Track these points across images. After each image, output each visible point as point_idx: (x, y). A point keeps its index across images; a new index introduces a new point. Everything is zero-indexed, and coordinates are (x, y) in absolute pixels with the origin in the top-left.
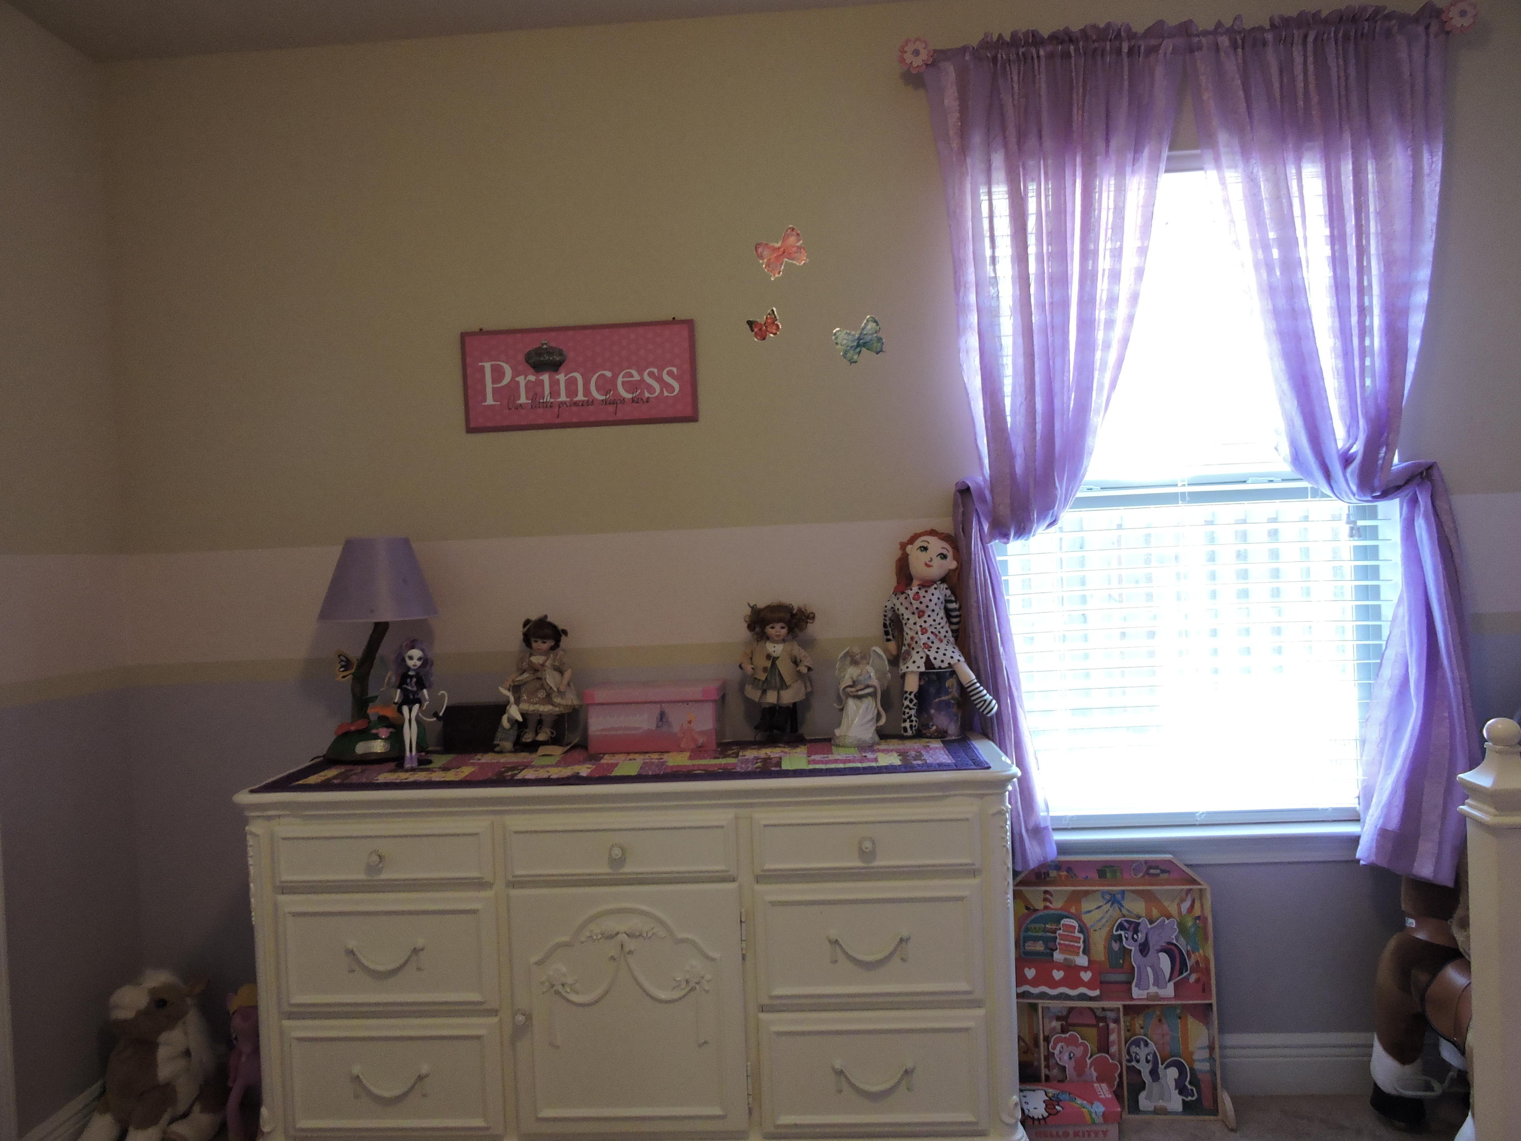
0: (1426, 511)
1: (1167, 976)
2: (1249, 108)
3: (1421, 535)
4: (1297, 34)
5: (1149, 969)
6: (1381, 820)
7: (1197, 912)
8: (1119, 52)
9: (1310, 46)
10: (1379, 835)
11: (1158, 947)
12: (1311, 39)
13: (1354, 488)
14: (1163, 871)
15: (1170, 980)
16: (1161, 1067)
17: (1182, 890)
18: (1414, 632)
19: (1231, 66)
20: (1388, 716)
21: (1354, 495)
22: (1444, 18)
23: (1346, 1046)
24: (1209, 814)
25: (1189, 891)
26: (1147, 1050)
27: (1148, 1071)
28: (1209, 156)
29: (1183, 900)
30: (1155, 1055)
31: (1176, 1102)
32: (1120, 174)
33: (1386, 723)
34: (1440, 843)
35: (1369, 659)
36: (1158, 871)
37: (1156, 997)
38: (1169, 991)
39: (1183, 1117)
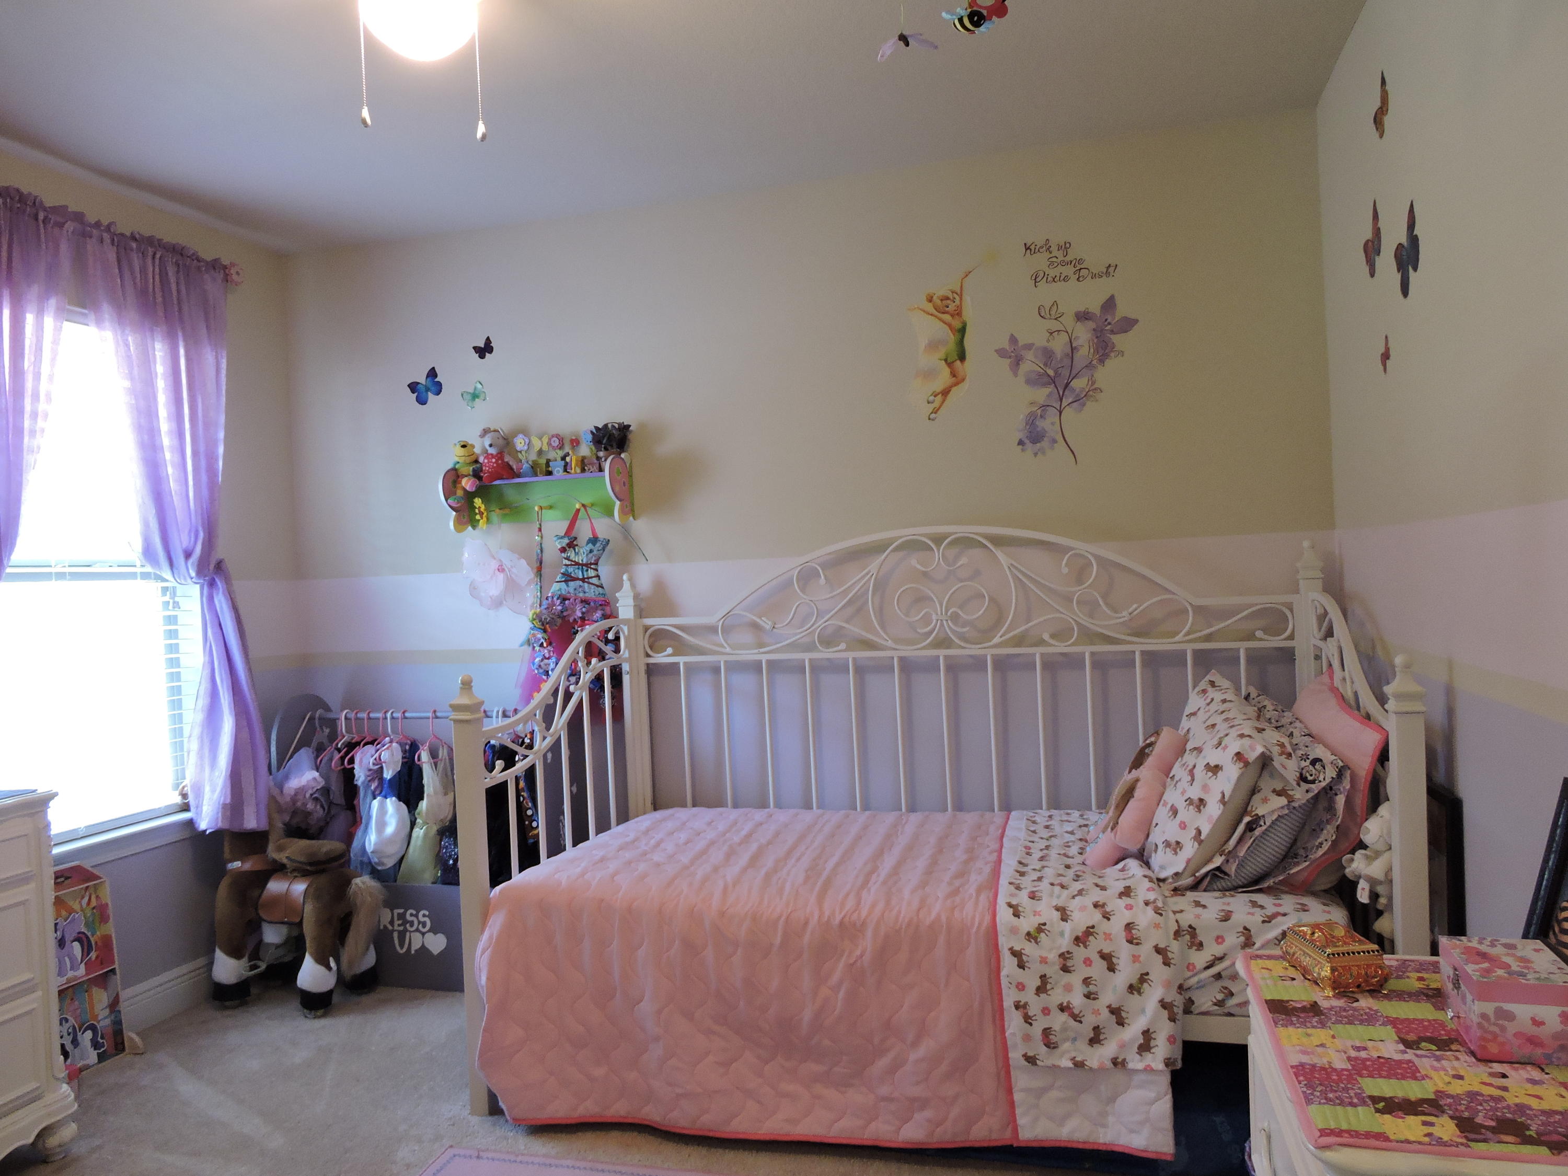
0: (223, 591)
1: (80, 960)
2: (124, 294)
3: (221, 607)
4: (150, 251)
5: (67, 959)
6: (222, 799)
7: (94, 903)
8: (36, 218)
9: (157, 261)
10: (223, 808)
11: (72, 939)
12: (158, 256)
13: (193, 574)
14: (67, 878)
15: (81, 962)
16: (79, 1034)
17: (82, 888)
18: (223, 672)
19: (112, 256)
20: (202, 733)
21: (192, 578)
22: (227, 271)
23: (190, 972)
24: (87, 827)
25: (87, 888)
26: (68, 1025)
27: (70, 1042)
28: (92, 316)
29: (83, 897)
30: (74, 1028)
31: (92, 1056)
32: (40, 313)
33: (201, 738)
34: (257, 805)
35: (174, 696)
36: (62, 879)
37: (76, 978)
38: (82, 970)
39: (100, 1065)
